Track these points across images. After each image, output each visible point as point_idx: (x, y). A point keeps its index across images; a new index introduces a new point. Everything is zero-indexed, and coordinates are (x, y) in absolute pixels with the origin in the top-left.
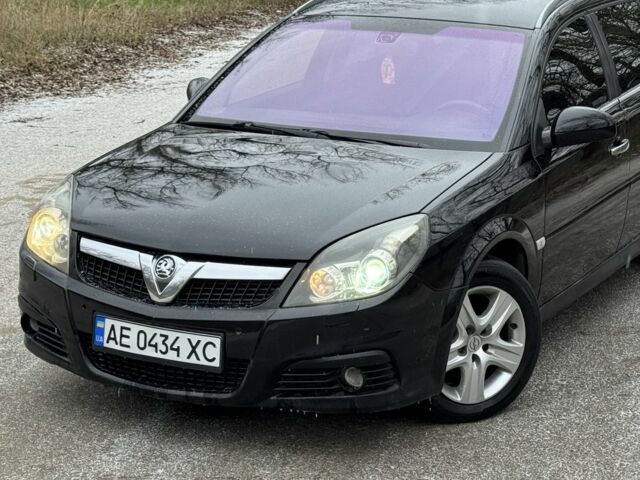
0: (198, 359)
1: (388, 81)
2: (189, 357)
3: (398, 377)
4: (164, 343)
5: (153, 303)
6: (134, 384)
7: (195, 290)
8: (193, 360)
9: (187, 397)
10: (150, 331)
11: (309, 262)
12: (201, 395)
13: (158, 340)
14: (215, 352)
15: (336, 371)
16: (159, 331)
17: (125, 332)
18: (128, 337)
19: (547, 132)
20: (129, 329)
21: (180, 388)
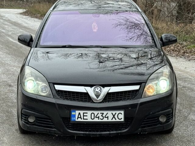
0: (116, 119)
1: (95, 31)
2: (112, 119)
4: (102, 116)
8: (114, 120)
9: (110, 134)
10: (96, 112)
11: (146, 83)
13: (100, 115)
14: (122, 116)
16: (100, 112)
17: (85, 114)
18: (87, 116)
20: (87, 113)
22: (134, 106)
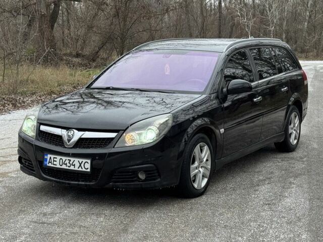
0: (82, 168)
1: (167, 73)
2: (78, 168)
3: (160, 176)
4: (69, 163)
5: (66, 148)
6: (58, 180)
7: (82, 142)
8: (80, 169)
9: (78, 184)
10: (64, 158)
11: (125, 131)
12: (83, 183)
13: (67, 162)
14: (88, 166)
15: (135, 173)
16: (67, 158)
17: (55, 159)
18: (56, 161)
19: (225, 90)
21: (76, 181)
22: (102, 156)
